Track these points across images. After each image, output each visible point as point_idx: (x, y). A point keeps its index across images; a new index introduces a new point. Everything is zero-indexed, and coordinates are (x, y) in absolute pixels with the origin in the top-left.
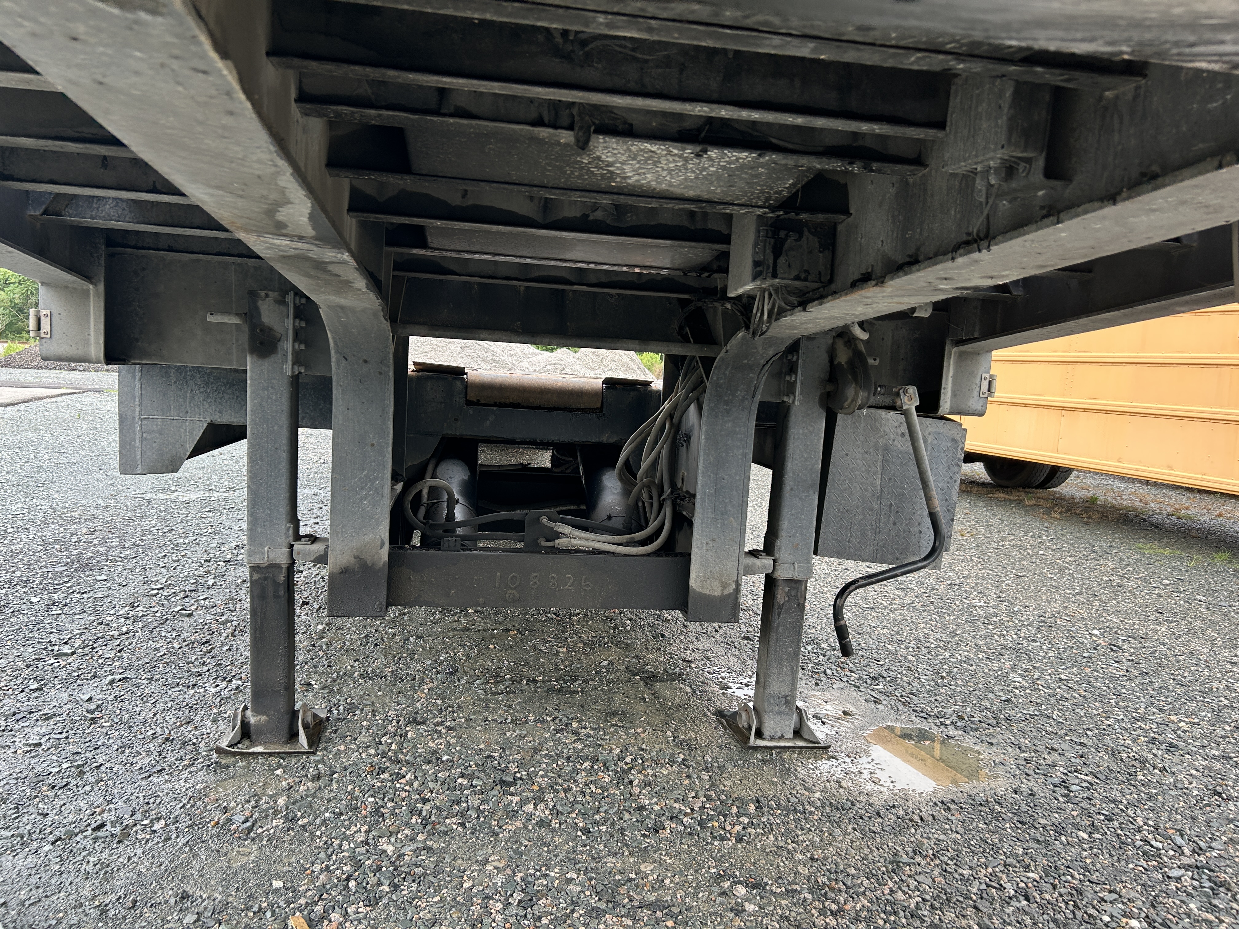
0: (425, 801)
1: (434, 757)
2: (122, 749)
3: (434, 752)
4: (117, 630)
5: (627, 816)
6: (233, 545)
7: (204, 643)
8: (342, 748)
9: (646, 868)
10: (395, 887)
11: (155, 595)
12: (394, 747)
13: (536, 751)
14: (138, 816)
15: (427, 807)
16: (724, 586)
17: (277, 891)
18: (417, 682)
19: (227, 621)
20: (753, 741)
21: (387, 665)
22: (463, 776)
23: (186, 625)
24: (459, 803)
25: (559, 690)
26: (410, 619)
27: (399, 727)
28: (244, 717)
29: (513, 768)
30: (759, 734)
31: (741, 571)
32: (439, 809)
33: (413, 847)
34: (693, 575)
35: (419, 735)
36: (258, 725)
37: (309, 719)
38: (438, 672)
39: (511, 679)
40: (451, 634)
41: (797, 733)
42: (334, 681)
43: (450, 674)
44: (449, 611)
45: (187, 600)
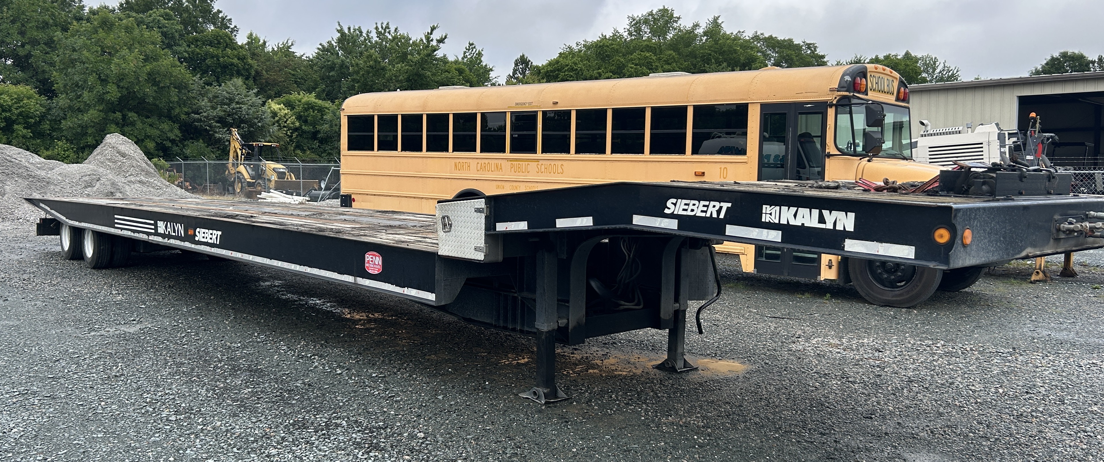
16: (669, 316)
20: (678, 370)
31: (673, 309)
34: (661, 313)
36: (547, 393)
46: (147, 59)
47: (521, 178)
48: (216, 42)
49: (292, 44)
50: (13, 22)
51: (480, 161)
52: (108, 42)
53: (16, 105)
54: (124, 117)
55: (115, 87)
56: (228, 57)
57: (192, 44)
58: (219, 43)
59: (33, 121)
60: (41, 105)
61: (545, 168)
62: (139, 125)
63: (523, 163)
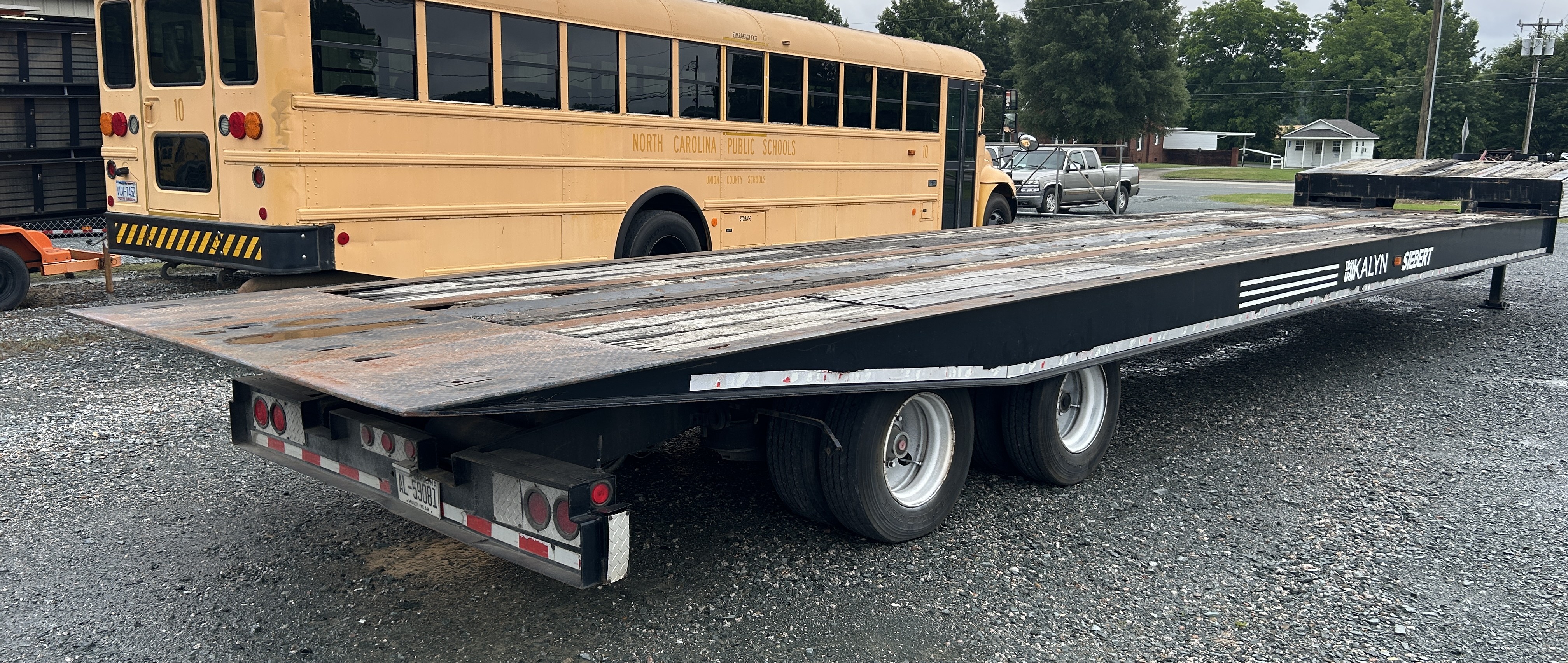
47: (744, 163)
51: (679, 133)
61: (774, 147)
63: (747, 137)
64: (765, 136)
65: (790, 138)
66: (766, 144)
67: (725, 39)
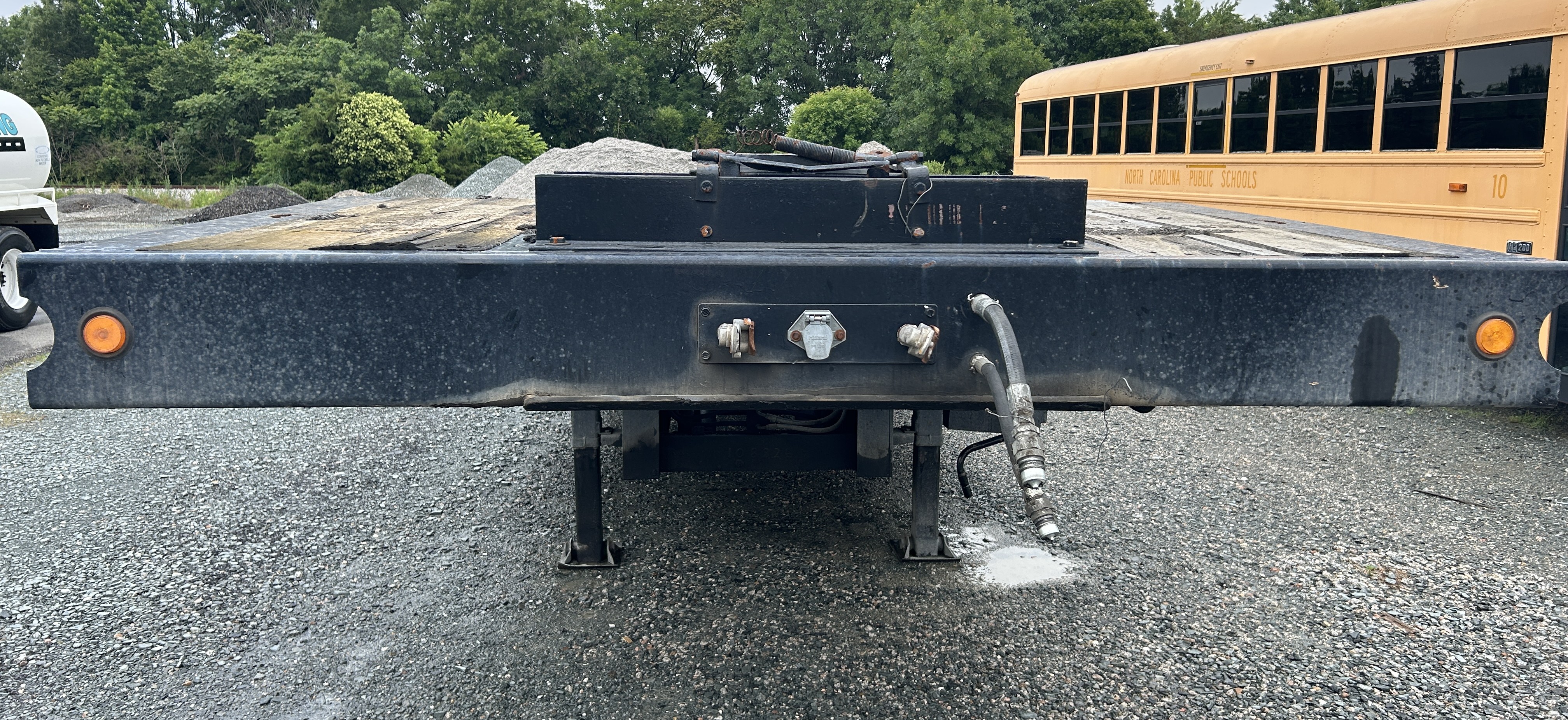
0: (689, 590)
1: (694, 567)
2: (501, 566)
3: (694, 565)
4: (463, 496)
5: (811, 596)
6: (522, 427)
7: (527, 504)
8: (635, 564)
9: (818, 619)
10: (675, 627)
11: (478, 470)
12: (668, 563)
13: (759, 564)
14: (526, 598)
15: (691, 592)
16: (881, 452)
17: (612, 629)
18: (680, 526)
19: (538, 488)
20: (907, 556)
21: (658, 515)
22: (712, 577)
23: (510, 492)
24: (710, 591)
25: (780, 529)
26: (671, 483)
27: (670, 552)
28: (572, 546)
29: (744, 573)
30: (913, 553)
31: (892, 442)
32: (698, 593)
33: (684, 610)
34: (859, 446)
35: (684, 557)
36: (582, 551)
37: (613, 547)
38: (694, 519)
39: (746, 523)
40: (702, 493)
41: (941, 552)
42: (623, 526)
43: (703, 520)
44: (701, 476)
45: (503, 473)
46: (991, 43)
47: (1201, 196)
48: (1117, 11)
49: (1236, 4)
50: (877, 11)
51: (1154, 168)
52: (948, 26)
53: (849, 112)
54: (961, 120)
55: (949, 83)
56: (1132, 30)
57: (1087, 17)
58: (1122, 12)
59: (865, 129)
60: (875, 110)
61: (1233, 179)
62: (977, 129)
63: (1206, 169)
64: (1225, 167)
65: (1251, 169)
66: (1225, 176)
67: (1193, 75)
